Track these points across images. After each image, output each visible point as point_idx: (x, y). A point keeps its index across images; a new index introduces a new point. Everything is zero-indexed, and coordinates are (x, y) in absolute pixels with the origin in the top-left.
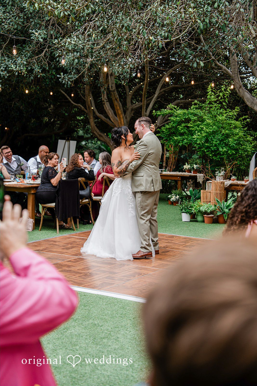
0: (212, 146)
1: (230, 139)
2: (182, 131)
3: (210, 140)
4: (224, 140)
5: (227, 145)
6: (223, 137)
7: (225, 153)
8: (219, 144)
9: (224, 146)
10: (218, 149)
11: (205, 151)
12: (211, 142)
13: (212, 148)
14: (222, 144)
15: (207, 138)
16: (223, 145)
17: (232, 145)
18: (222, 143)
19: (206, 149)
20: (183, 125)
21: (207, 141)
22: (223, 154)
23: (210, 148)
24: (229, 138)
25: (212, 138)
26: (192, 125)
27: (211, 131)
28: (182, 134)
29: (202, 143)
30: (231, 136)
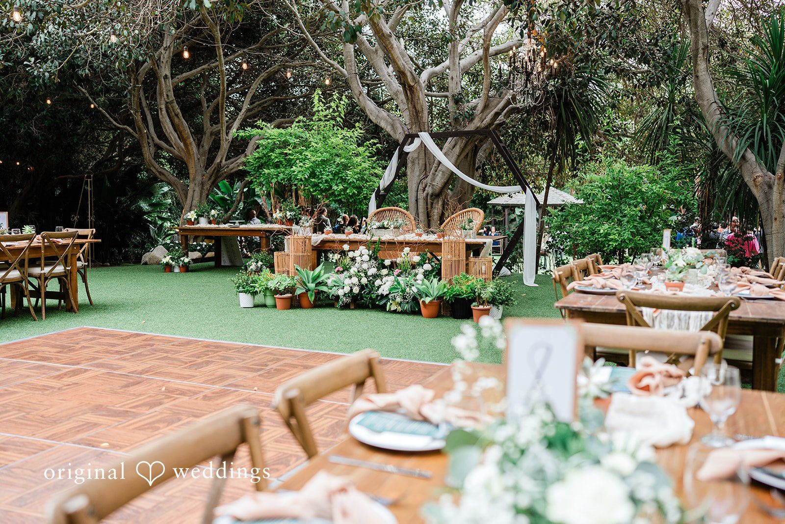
0: (321, 183)
1: (348, 172)
2: (277, 160)
3: (317, 174)
4: (339, 174)
5: (344, 180)
6: (338, 168)
7: (343, 193)
8: (331, 179)
9: (340, 183)
10: (331, 187)
11: (312, 190)
12: (320, 177)
13: (321, 185)
14: (337, 180)
15: (314, 171)
16: (339, 181)
17: (351, 180)
18: (336, 178)
19: (313, 187)
20: (278, 151)
21: (313, 175)
22: (339, 195)
23: (319, 186)
24: (348, 170)
25: (322, 170)
26: (290, 152)
27: (319, 159)
28: (277, 166)
29: (305, 178)
30: (349, 167)
